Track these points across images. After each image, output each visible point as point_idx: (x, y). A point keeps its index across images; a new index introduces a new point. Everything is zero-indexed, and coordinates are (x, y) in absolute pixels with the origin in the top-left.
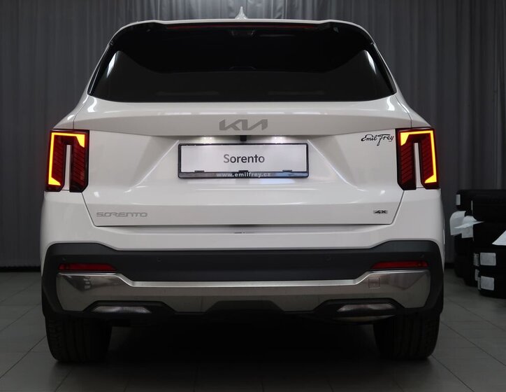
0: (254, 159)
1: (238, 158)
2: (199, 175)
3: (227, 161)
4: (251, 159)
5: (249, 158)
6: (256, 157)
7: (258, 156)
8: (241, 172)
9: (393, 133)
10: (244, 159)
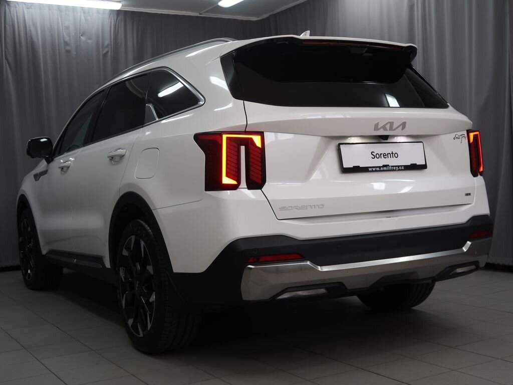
0: (391, 155)
1: (381, 154)
2: (357, 170)
3: (373, 157)
4: (389, 155)
5: (388, 154)
6: (392, 153)
7: (394, 152)
8: (384, 166)
9: (465, 133)
10: (385, 156)
